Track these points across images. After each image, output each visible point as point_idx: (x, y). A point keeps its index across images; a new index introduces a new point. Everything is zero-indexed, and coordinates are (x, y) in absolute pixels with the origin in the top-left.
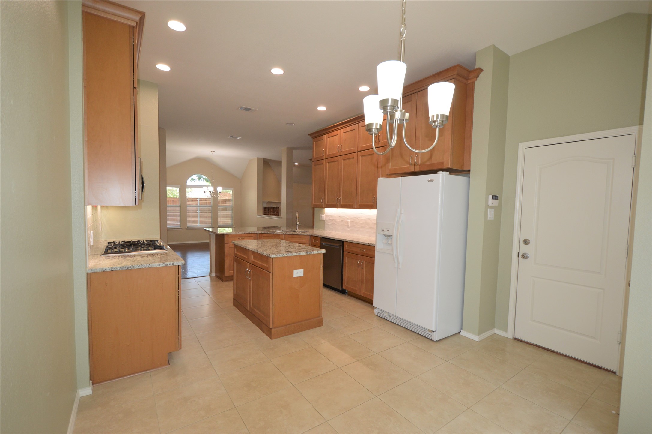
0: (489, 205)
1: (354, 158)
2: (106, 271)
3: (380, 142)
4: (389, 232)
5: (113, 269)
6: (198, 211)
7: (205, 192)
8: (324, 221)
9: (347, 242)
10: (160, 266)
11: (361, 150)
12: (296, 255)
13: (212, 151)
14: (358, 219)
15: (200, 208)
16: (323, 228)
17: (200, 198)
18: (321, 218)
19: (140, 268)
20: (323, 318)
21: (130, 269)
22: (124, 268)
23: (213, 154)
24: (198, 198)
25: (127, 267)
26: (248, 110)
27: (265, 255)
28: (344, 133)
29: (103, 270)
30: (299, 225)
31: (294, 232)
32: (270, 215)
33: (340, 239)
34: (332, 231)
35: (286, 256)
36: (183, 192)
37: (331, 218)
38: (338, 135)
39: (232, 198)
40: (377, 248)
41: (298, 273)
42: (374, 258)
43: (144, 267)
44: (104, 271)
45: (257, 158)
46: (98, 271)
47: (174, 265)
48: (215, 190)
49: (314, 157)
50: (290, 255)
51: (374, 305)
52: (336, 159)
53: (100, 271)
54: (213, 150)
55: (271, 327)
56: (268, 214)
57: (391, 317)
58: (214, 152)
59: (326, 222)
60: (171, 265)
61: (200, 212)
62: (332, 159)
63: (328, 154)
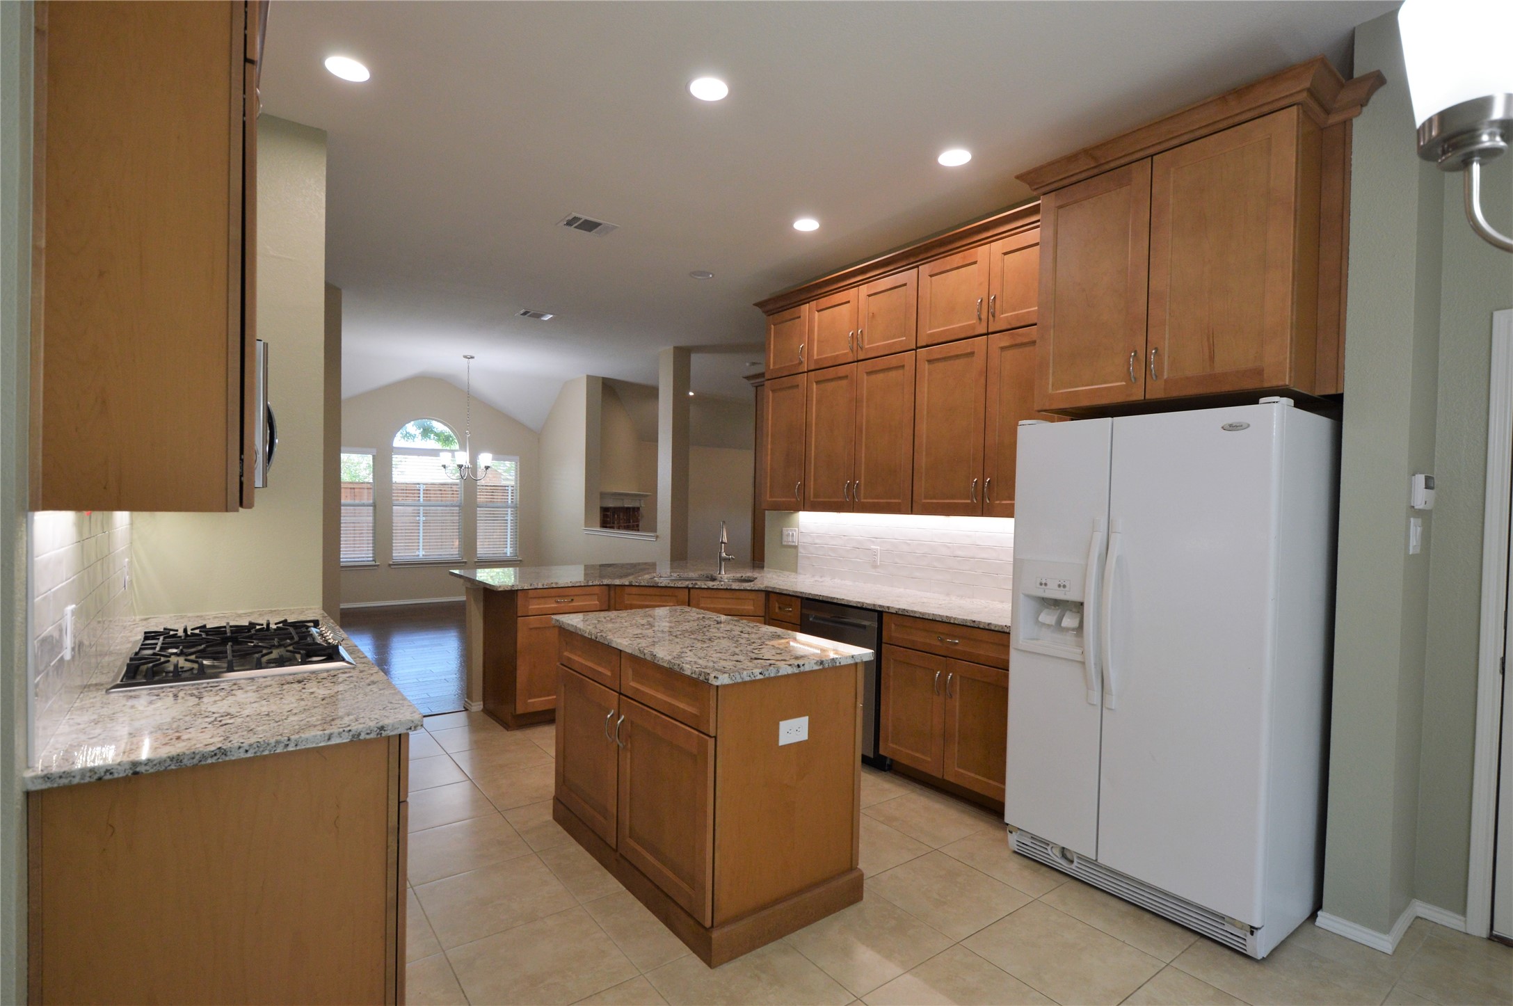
0: (1416, 507)
1: (903, 366)
2: (108, 777)
3: (994, 316)
4: (1067, 589)
5: (141, 769)
6: (419, 516)
7: (444, 466)
8: (796, 547)
9: (896, 614)
10: (329, 743)
11: (929, 343)
12: (790, 672)
13: (465, 357)
14: (909, 544)
15: (424, 510)
16: (794, 568)
17: (424, 484)
18: (785, 538)
19: (250, 755)
20: (862, 875)
21: (209, 761)
22: (185, 761)
23: (468, 363)
24: (419, 484)
25: (197, 757)
26: (589, 226)
27: (688, 673)
28: (869, 296)
29: (96, 777)
30: (725, 559)
31: (713, 579)
32: (619, 528)
33: (870, 605)
34: (821, 577)
35: (761, 677)
36: (382, 467)
37: (817, 541)
38: (849, 302)
39: (516, 484)
40: (1019, 641)
41: (794, 731)
42: (1008, 670)
43: (266, 753)
44: (100, 779)
45: (588, 377)
46: (76, 781)
47: (384, 734)
48: (473, 460)
49: (771, 367)
50: (772, 675)
51: (1007, 820)
52: (843, 370)
53: (82, 779)
54: (469, 353)
55: (708, 924)
56: (612, 525)
57: (1075, 864)
58: (472, 357)
59: (801, 550)
60: (373, 736)
61: (424, 518)
62: (832, 372)
63: (815, 357)
